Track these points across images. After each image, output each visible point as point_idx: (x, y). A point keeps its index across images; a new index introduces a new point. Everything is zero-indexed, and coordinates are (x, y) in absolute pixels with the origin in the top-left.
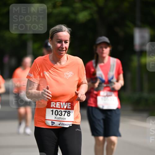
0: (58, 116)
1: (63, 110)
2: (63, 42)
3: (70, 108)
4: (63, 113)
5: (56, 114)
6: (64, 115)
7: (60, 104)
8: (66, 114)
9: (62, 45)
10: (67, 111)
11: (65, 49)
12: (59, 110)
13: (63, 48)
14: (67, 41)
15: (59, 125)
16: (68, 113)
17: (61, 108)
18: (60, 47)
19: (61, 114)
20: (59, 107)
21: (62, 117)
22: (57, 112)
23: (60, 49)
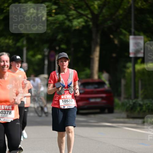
0: (3, 115)
1: (6, 111)
2: (5, 62)
3: (11, 109)
4: (6, 112)
5: (2, 113)
6: (7, 114)
7: (4, 107)
8: (9, 113)
9: (4, 63)
10: (9, 111)
11: (6, 66)
12: (3, 111)
13: (5, 66)
14: (8, 61)
15: (4, 120)
16: (10, 113)
17: (5, 109)
18: (3, 65)
19: (5, 113)
20: (4, 109)
21: (6, 115)
22: (2, 112)
23: (4, 66)
